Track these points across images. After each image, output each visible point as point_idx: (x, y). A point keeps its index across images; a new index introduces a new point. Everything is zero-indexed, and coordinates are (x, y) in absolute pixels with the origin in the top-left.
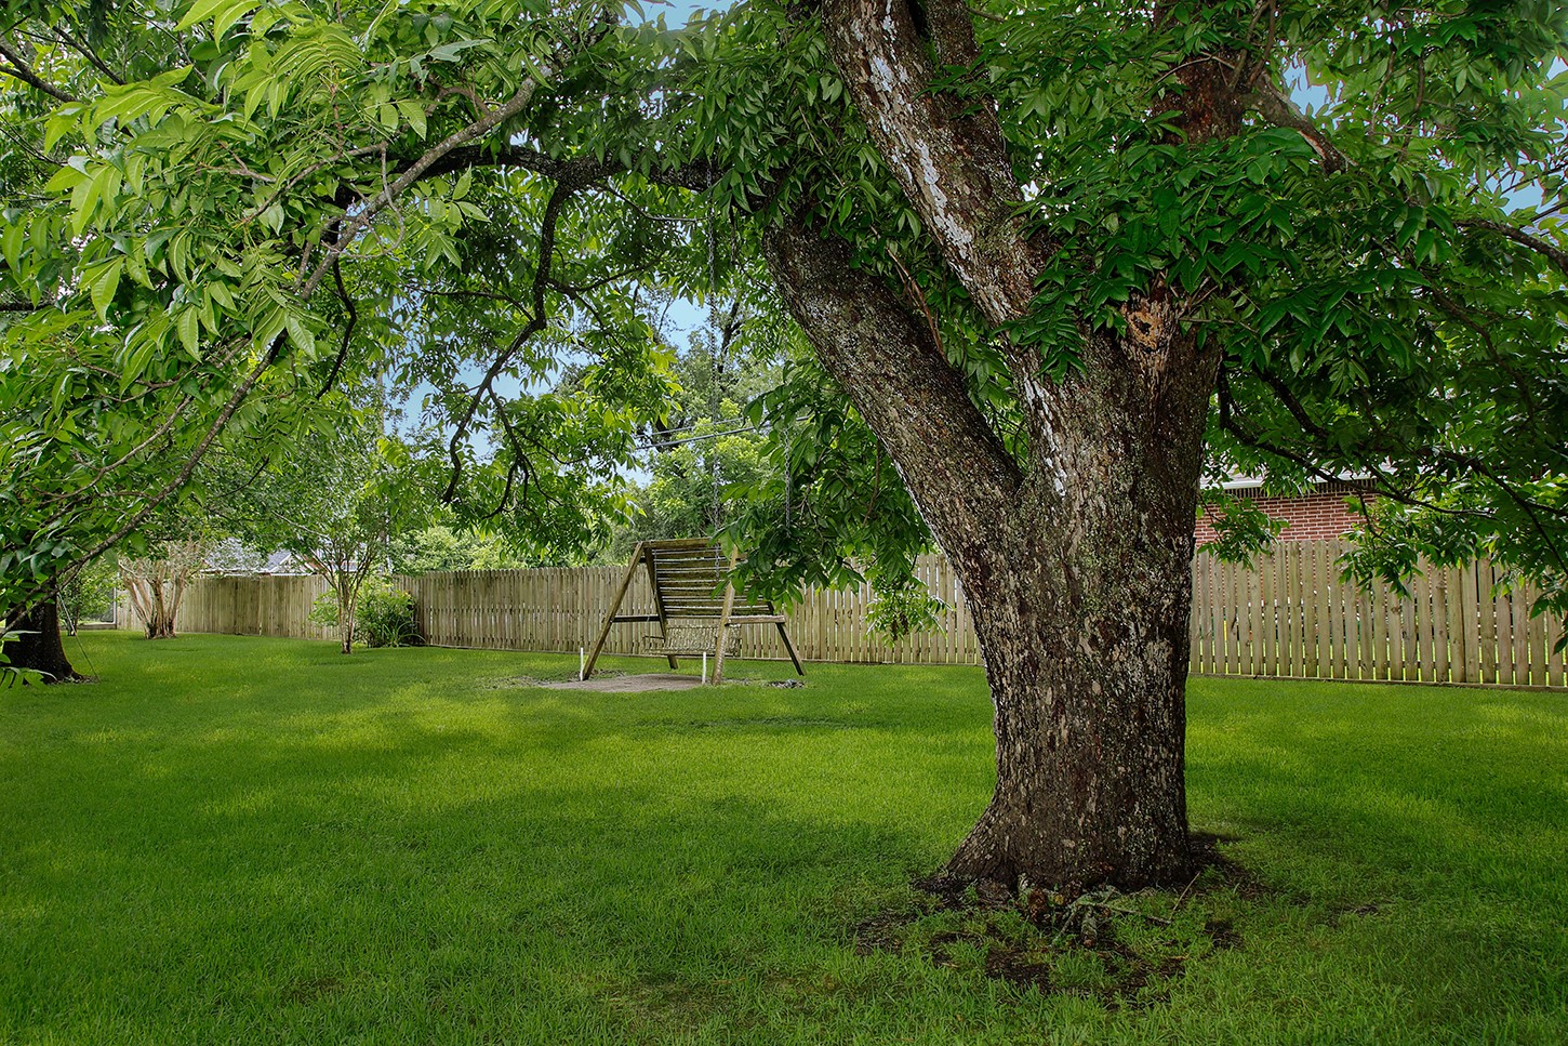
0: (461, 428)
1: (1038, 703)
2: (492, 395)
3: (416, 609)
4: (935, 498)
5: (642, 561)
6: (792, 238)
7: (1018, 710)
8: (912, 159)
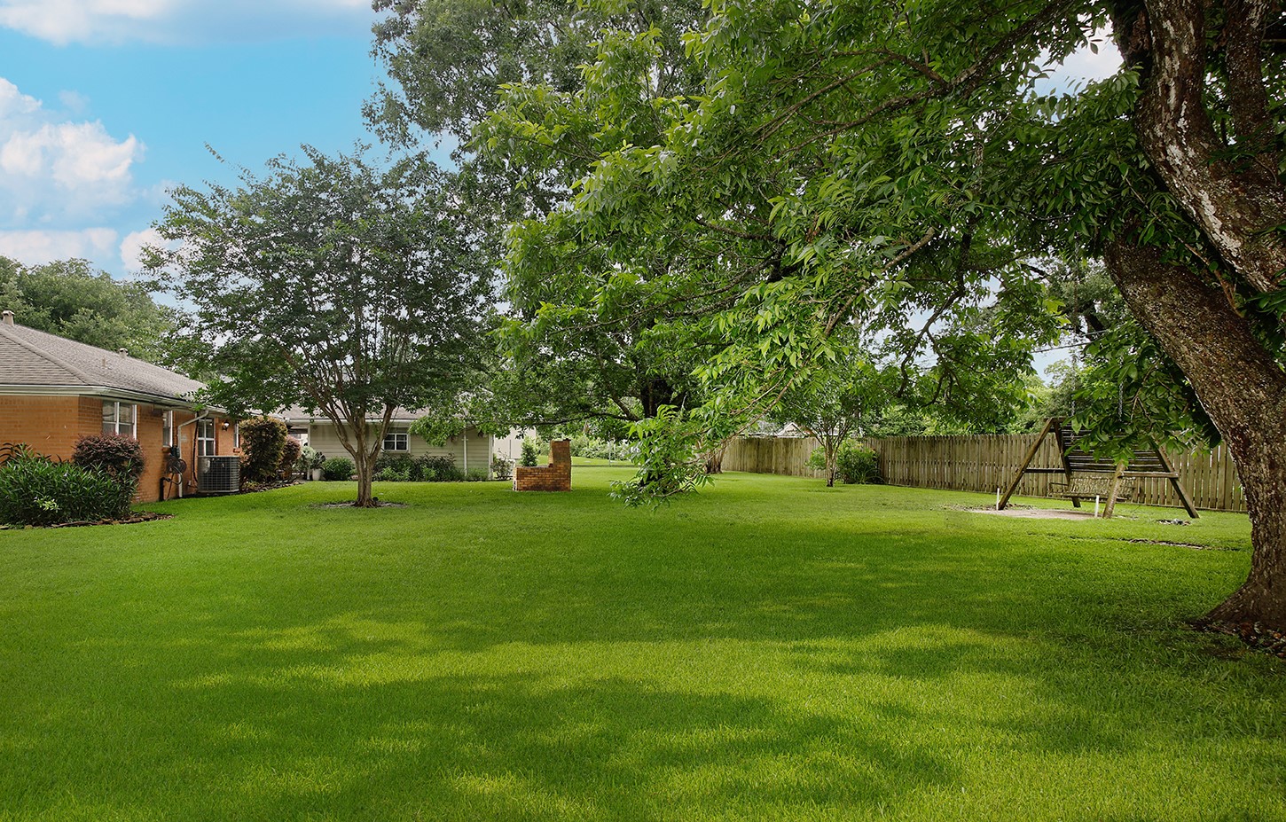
0: (909, 356)
1: (1280, 523)
2: (929, 335)
3: (879, 460)
4: (1212, 399)
5: (1051, 431)
6: (1120, 247)
7: (1266, 526)
8: (1197, 202)
